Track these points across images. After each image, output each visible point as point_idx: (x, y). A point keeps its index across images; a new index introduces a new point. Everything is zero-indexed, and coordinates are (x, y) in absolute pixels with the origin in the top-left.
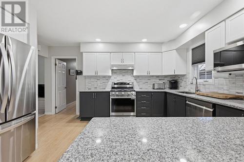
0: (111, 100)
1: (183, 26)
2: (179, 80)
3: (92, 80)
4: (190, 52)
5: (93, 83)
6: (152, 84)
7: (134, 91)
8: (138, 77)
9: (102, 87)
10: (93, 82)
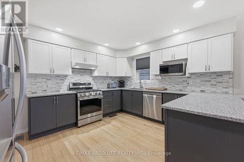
0: (79, 102)
1: (138, 44)
2: (126, 81)
3: (38, 80)
4: (135, 61)
5: (39, 84)
6: (107, 83)
7: (101, 91)
8: (96, 77)
9: (55, 90)
10: (40, 82)
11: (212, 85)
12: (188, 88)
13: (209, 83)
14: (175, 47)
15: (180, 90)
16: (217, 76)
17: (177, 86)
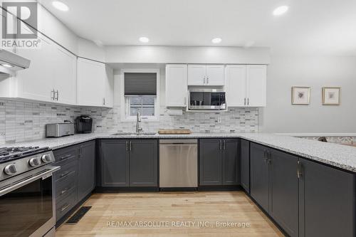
2: (96, 117)
4: (122, 76)
11: (241, 123)
12: (216, 127)
13: (238, 121)
14: (208, 66)
15: (207, 132)
16: (246, 112)
17: (201, 125)
